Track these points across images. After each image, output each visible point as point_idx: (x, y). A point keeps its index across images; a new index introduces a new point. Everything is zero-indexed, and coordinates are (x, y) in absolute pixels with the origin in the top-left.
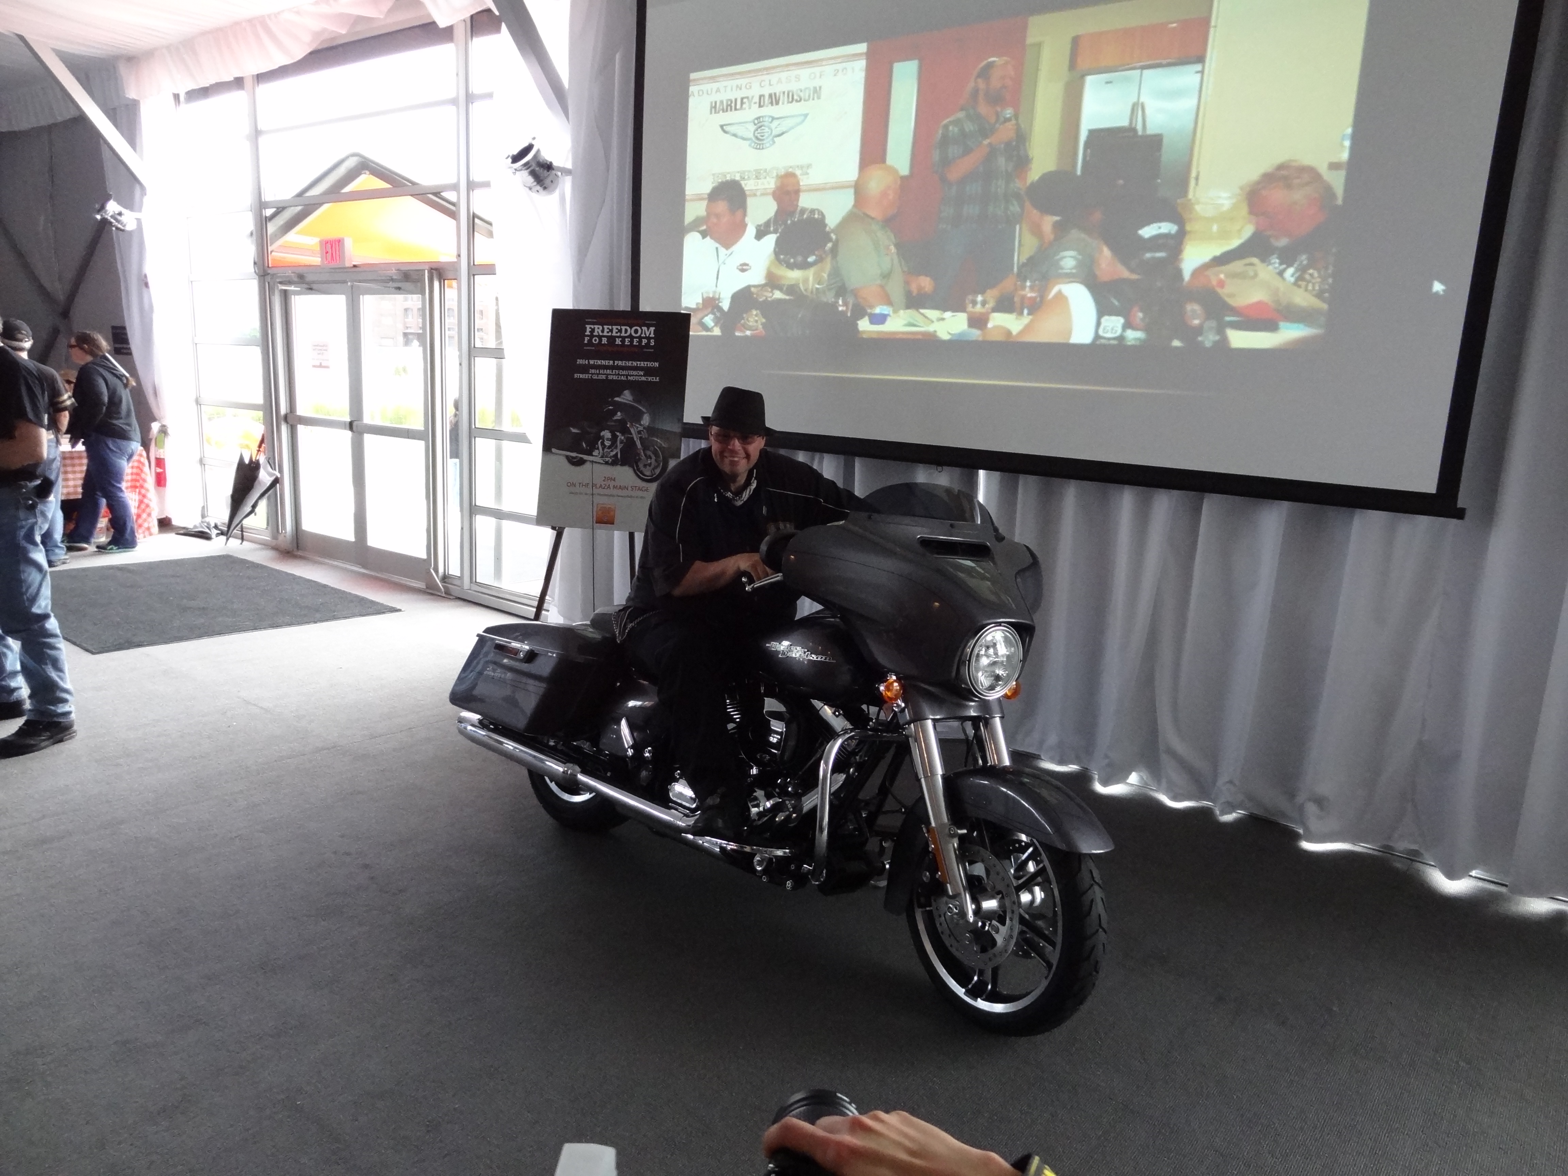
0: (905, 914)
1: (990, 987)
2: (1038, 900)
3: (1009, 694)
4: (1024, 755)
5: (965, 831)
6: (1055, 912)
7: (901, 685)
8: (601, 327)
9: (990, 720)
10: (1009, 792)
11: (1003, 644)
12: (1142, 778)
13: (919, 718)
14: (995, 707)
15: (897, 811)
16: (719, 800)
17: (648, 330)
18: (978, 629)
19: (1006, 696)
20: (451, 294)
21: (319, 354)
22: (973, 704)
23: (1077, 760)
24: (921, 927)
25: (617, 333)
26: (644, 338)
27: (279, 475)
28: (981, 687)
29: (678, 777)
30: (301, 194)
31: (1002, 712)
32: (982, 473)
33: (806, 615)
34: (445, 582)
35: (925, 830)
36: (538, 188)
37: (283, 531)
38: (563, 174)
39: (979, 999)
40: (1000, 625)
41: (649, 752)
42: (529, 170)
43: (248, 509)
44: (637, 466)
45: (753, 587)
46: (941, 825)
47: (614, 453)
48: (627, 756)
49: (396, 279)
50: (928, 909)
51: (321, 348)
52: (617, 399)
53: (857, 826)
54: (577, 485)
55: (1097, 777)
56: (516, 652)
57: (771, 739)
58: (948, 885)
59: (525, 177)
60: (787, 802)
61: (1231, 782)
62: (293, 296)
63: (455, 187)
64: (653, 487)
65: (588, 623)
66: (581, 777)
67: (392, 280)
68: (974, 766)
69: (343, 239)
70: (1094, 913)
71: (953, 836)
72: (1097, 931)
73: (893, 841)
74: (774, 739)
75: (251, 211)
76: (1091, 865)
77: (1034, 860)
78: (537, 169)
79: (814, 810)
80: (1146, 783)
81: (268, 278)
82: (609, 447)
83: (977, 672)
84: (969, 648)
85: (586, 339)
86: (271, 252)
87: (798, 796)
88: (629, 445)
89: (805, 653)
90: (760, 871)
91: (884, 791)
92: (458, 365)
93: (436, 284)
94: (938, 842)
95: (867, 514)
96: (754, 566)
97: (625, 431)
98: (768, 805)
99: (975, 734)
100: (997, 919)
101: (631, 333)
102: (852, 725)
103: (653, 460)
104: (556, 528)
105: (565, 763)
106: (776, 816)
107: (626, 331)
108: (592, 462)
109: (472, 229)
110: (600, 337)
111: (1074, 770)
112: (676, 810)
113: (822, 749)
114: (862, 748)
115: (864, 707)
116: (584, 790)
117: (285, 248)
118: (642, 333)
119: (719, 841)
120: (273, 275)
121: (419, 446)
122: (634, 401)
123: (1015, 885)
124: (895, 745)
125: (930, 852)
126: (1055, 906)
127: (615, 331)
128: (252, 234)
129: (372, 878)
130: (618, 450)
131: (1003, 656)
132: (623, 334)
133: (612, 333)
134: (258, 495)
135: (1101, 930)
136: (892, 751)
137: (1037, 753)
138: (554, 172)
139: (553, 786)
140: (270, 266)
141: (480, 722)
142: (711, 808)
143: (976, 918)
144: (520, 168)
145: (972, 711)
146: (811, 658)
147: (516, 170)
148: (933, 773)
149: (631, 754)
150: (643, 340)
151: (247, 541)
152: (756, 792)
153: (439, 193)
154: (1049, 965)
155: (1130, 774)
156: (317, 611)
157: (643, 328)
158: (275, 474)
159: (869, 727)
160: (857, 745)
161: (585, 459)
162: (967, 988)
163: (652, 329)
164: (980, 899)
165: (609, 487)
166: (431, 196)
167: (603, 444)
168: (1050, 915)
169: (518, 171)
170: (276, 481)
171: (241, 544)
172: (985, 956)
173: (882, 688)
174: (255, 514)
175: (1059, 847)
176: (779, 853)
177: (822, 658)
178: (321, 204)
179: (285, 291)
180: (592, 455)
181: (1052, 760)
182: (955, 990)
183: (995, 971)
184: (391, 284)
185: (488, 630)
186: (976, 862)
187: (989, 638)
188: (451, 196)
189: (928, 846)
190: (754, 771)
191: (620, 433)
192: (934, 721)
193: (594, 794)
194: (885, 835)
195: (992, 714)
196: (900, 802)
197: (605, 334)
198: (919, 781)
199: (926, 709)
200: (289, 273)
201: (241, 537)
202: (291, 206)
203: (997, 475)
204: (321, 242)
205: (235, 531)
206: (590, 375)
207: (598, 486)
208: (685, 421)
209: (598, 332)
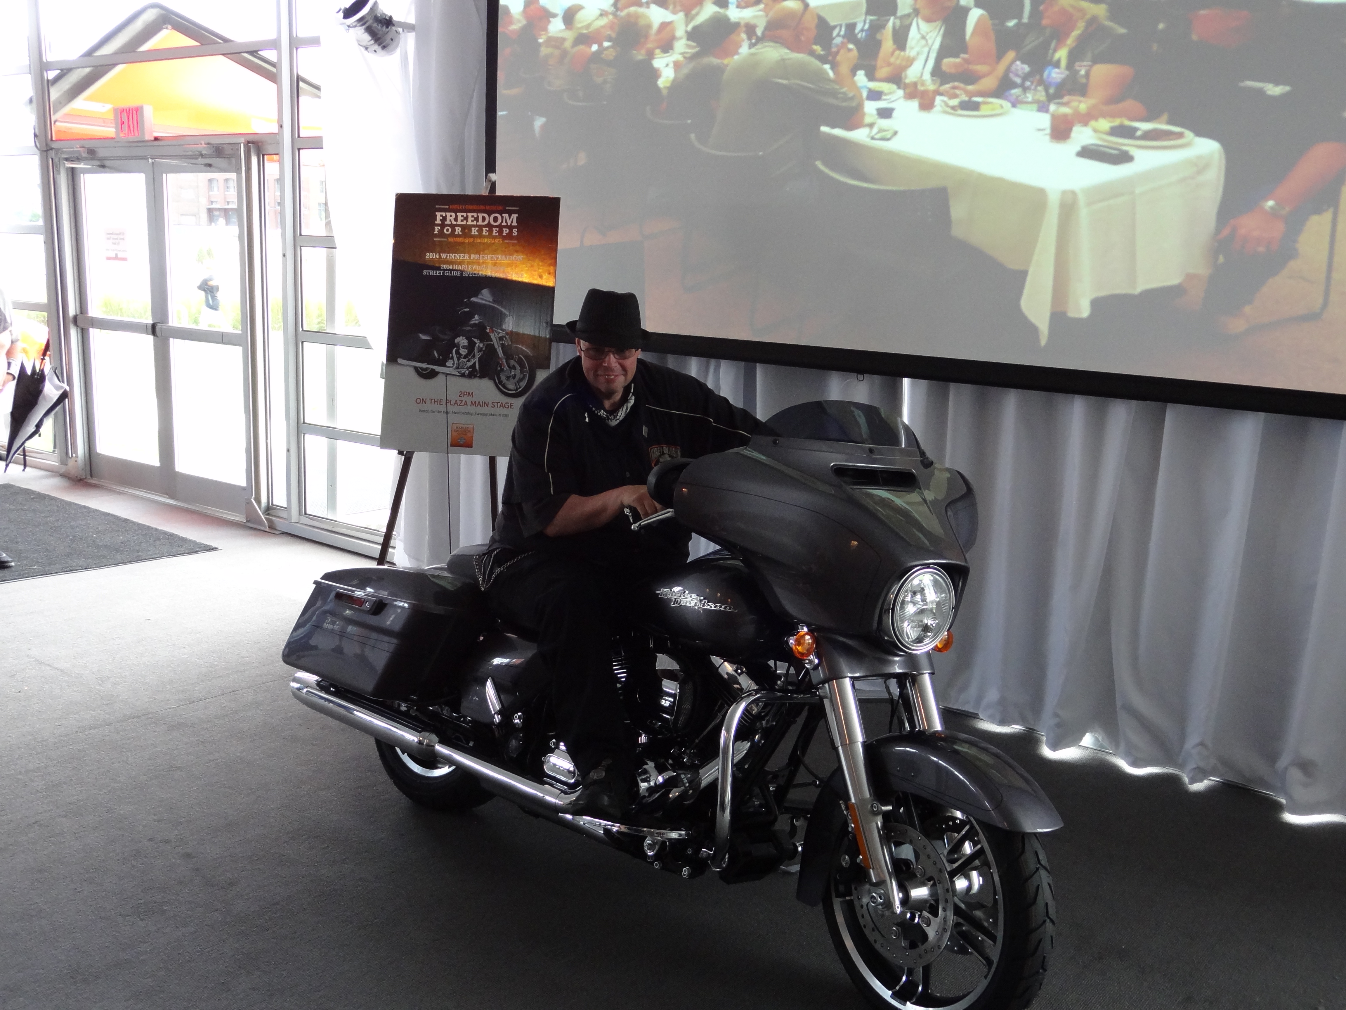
0: (821, 904)
1: (920, 989)
2: (976, 887)
3: (940, 646)
4: (959, 713)
5: (890, 808)
6: (995, 901)
7: (813, 637)
8: (453, 214)
9: (918, 677)
10: (940, 762)
11: (932, 589)
12: (1097, 739)
13: (835, 675)
14: (924, 662)
15: (809, 784)
16: (604, 774)
17: (510, 218)
18: (903, 572)
19: (936, 649)
20: (272, 168)
21: (114, 244)
22: (897, 659)
23: (1022, 720)
24: (840, 919)
25: (472, 221)
26: (505, 227)
27: (68, 389)
28: (907, 640)
29: (553, 747)
30: (89, 53)
31: (932, 666)
32: (906, 381)
33: (702, 555)
34: (268, 514)
35: (843, 807)
36: (376, 47)
37: (74, 455)
38: (405, 30)
39: (908, 1003)
40: (929, 567)
41: (519, 718)
42: (364, 27)
43: (31, 428)
44: (499, 378)
45: (640, 524)
46: (861, 801)
47: (469, 364)
48: (493, 723)
49: (205, 154)
50: (848, 898)
51: (116, 236)
52: (473, 299)
53: (764, 802)
54: (428, 401)
55: (1045, 739)
56: (360, 601)
57: (663, 702)
58: (871, 870)
59: (360, 34)
60: (683, 776)
61: (1202, 744)
62: (82, 175)
63: (274, 44)
64: (519, 403)
65: (445, 566)
66: (441, 749)
67: (202, 155)
68: (900, 732)
69: (142, 107)
70: (1040, 902)
71: (876, 814)
72: (1045, 921)
73: (806, 818)
74: (666, 702)
75: (30, 73)
76: (1037, 845)
77: (972, 840)
78: (375, 25)
79: (713, 785)
80: (1101, 746)
81: (52, 154)
82: (465, 357)
83: (903, 622)
84: (893, 594)
85: (437, 229)
86: (55, 122)
87: (695, 769)
88: (490, 351)
89: (701, 601)
90: (652, 856)
91: (795, 761)
92: (281, 255)
93: (254, 160)
94: (860, 821)
95: (773, 438)
96: (640, 500)
97: (484, 337)
98: (660, 779)
99: (900, 692)
100: (928, 910)
101: (489, 222)
102: (757, 685)
103: (518, 371)
104: (403, 452)
105: (420, 732)
106: (669, 792)
107: (484, 219)
108: (447, 374)
109: (296, 93)
110: (453, 226)
111: (1017, 730)
112: (552, 785)
113: (723, 713)
114: (769, 711)
115: (771, 663)
116: (440, 763)
117: (72, 117)
118: (502, 222)
119: (603, 822)
120: (57, 150)
121: (236, 354)
122: (494, 301)
123: (948, 870)
124: (807, 708)
125: (850, 833)
126: (995, 894)
127: (470, 219)
128: (31, 101)
129: (197, 870)
130: (476, 359)
131: (932, 602)
132: (480, 223)
133: (467, 221)
134: (44, 412)
135: (1048, 921)
136: (805, 714)
137: (976, 712)
138: (394, 28)
139: (406, 759)
140: (54, 139)
141: (318, 684)
142: (595, 782)
143: (905, 908)
144: (355, 24)
145: (896, 667)
146: (709, 607)
147: (349, 26)
148: (852, 741)
149: (498, 721)
150: (504, 230)
151: (31, 467)
152: (647, 764)
153: (256, 51)
154: (989, 962)
155: (1084, 735)
156: (117, 551)
157: (503, 215)
158: (62, 387)
159: (777, 687)
160: (764, 708)
161: (437, 370)
162: (894, 990)
163: (515, 216)
164: (909, 888)
165: (466, 404)
166: (246, 55)
167: (458, 352)
168: (990, 904)
169: (351, 27)
170: (64, 396)
171: (24, 470)
172: (914, 952)
173: (792, 641)
174: (40, 435)
175: (1000, 825)
176: (674, 835)
177: (721, 607)
178: (115, 65)
179: (73, 169)
180: (446, 366)
181: (992, 719)
182: (881, 993)
183: (927, 970)
184: (200, 160)
185: (327, 576)
186: (905, 843)
187: (916, 582)
188: (270, 55)
189: (846, 825)
190: (643, 739)
191: (478, 339)
192: (853, 679)
193: (453, 767)
194: (796, 812)
195: (921, 670)
196: (812, 773)
197: (459, 222)
198: (836, 749)
199: (844, 665)
200: (76, 147)
201: (23, 462)
202: (78, 68)
203: (923, 383)
204: (115, 110)
205: (16, 455)
206: (442, 271)
207: (453, 403)
208: (554, 323)
209: (450, 221)
